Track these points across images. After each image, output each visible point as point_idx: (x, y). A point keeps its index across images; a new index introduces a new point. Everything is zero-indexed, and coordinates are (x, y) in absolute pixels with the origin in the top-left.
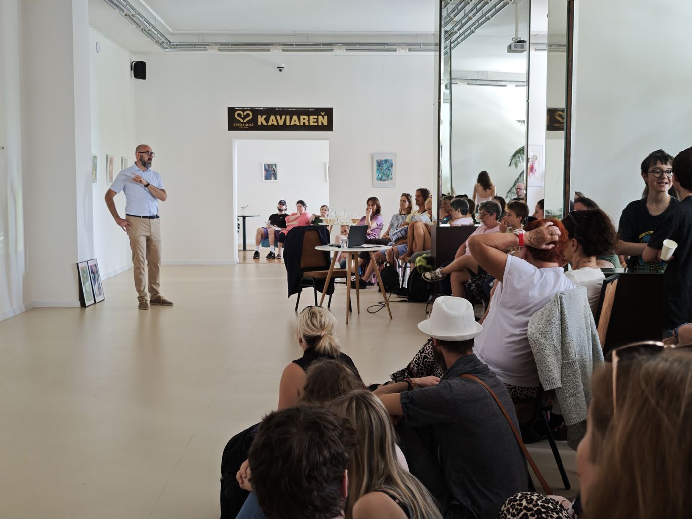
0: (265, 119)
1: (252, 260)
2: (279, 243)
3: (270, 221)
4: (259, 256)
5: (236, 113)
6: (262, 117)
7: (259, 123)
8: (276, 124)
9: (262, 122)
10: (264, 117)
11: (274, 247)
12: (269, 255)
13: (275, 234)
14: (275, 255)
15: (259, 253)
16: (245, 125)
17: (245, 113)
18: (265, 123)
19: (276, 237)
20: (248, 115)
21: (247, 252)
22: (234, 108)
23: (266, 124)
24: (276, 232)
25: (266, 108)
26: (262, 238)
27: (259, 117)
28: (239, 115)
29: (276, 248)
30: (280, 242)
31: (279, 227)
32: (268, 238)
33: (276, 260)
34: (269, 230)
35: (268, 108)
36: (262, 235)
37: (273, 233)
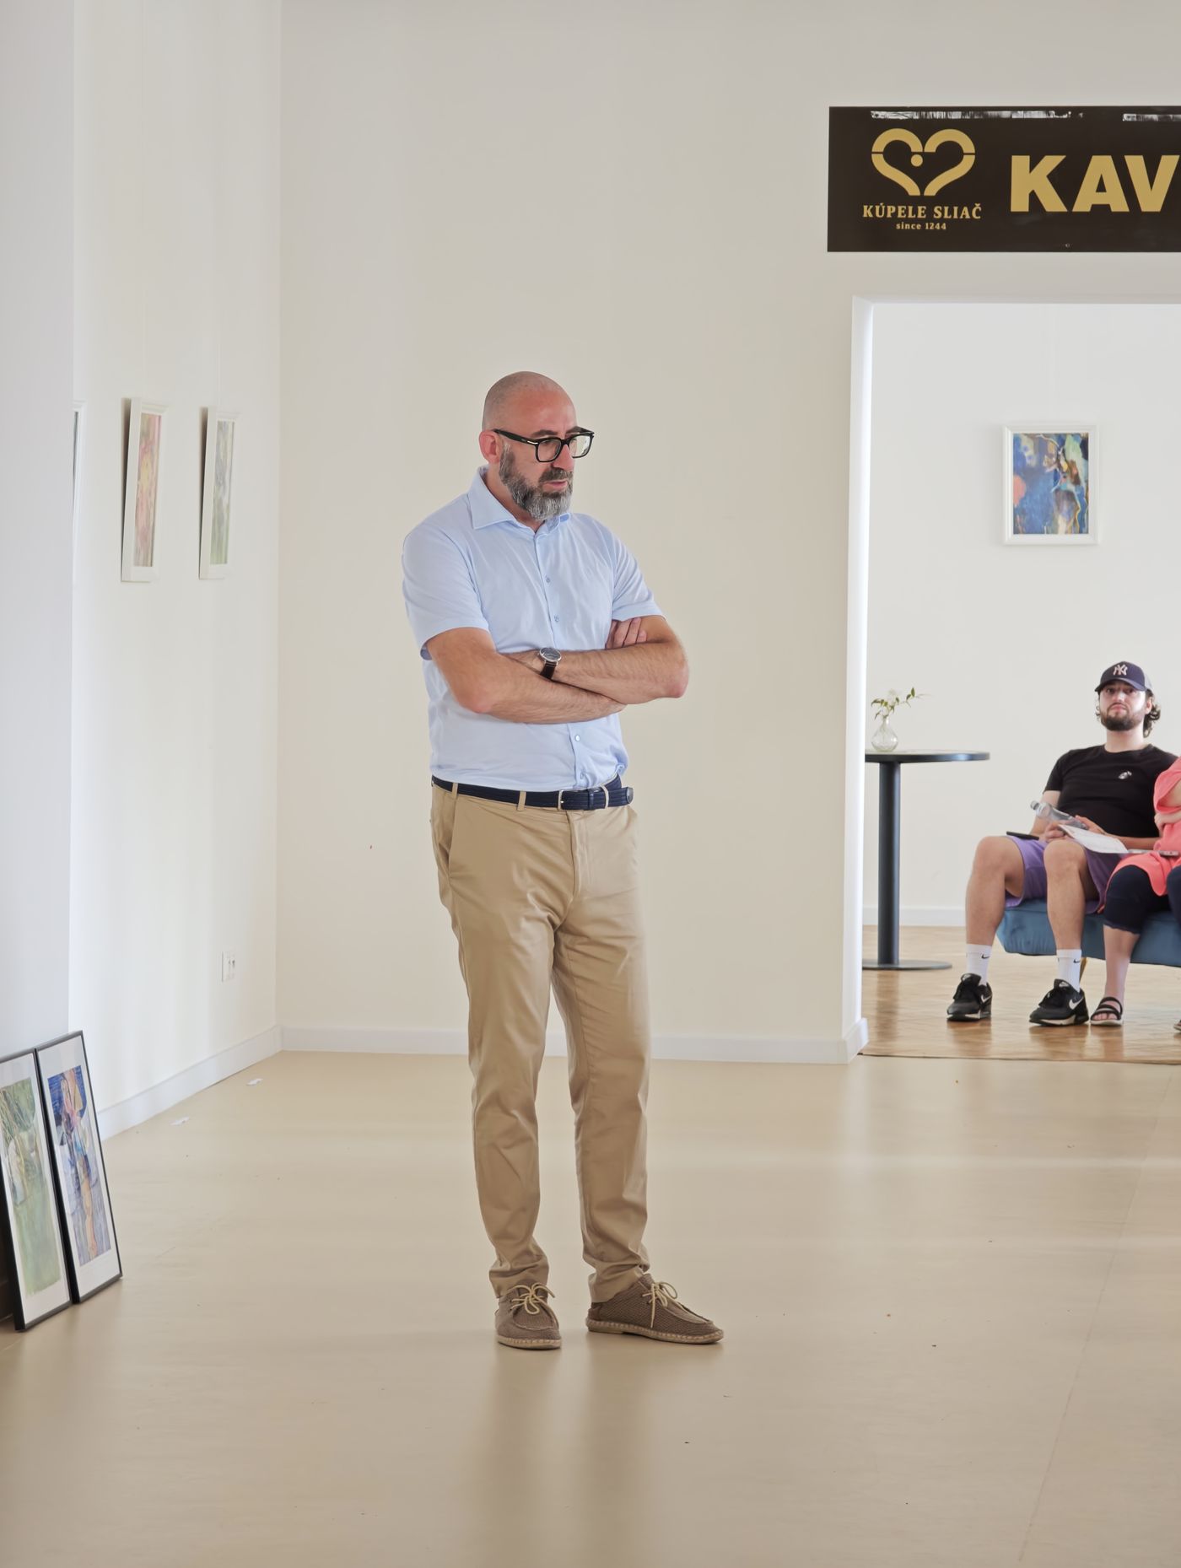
0: (1053, 177)
1: (943, 1035)
2: (1109, 932)
3: (1055, 795)
4: (986, 1007)
5: (880, 143)
6: (1032, 166)
7: (1019, 203)
8: (1119, 204)
9: (1033, 197)
10: (1051, 162)
11: (1077, 953)
12: (1046, 1002)
13: (1086, 877)
14: (1082, 1008)
15: (987, 990)
16: (929, 212)
17: (932, 145)
18: (1052, 203)
19: (1090, 896)
20: (951, 154)
21: (904, 981)
22: (867, 110)
23: (1063, 209)
24: (1095, 866)
25: (1060, 110)
26: (1008, 896)
27: (1020, 163)
28: (897, 155)
29: (1092, 962)
30: (1117, 923)
31: (1111, 828)
32: (1043, 898)
33: (1092, 1040)
34: (1052, 849)
35: (1076, 110)
36: (1008, 879)
37: (1075, 867)
